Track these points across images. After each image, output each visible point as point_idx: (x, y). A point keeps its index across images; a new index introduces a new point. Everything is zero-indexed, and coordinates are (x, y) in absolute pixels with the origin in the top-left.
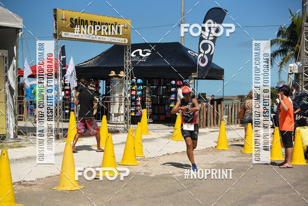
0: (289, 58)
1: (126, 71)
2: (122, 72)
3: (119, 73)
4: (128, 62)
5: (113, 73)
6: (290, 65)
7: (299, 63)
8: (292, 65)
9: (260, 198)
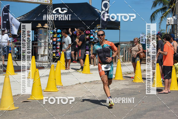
0: (167, 14)
1: (49, 23)
2: (46, 25)
3: (44, 25)
5: (40, 25)
6: (168, 19)
7: (174, 17)
8: (169, 19)
9: (145, 114)
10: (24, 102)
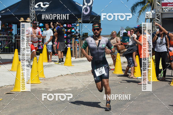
0: (146, 8)
1: (31, 17)
2: (28, 19)
3: (26, 19)
4: (33, 11)
5: (22, 19)
6: (146, 13)
7: (153, 11)
8: (148, 13)
10: (7, 93)
